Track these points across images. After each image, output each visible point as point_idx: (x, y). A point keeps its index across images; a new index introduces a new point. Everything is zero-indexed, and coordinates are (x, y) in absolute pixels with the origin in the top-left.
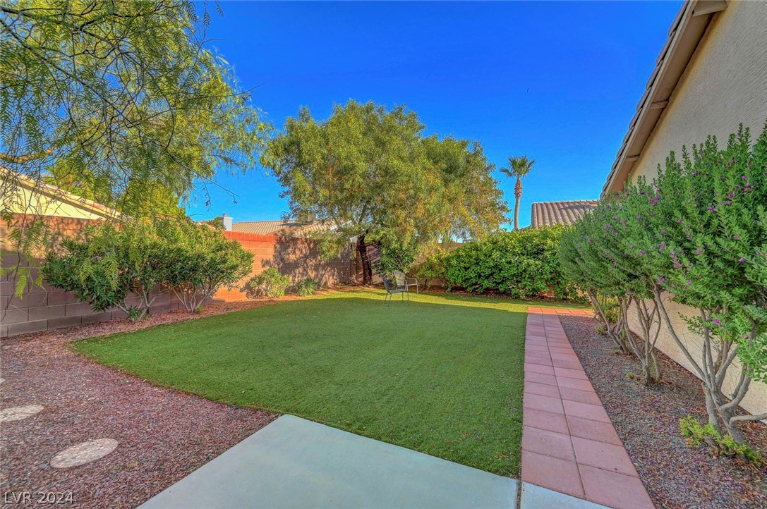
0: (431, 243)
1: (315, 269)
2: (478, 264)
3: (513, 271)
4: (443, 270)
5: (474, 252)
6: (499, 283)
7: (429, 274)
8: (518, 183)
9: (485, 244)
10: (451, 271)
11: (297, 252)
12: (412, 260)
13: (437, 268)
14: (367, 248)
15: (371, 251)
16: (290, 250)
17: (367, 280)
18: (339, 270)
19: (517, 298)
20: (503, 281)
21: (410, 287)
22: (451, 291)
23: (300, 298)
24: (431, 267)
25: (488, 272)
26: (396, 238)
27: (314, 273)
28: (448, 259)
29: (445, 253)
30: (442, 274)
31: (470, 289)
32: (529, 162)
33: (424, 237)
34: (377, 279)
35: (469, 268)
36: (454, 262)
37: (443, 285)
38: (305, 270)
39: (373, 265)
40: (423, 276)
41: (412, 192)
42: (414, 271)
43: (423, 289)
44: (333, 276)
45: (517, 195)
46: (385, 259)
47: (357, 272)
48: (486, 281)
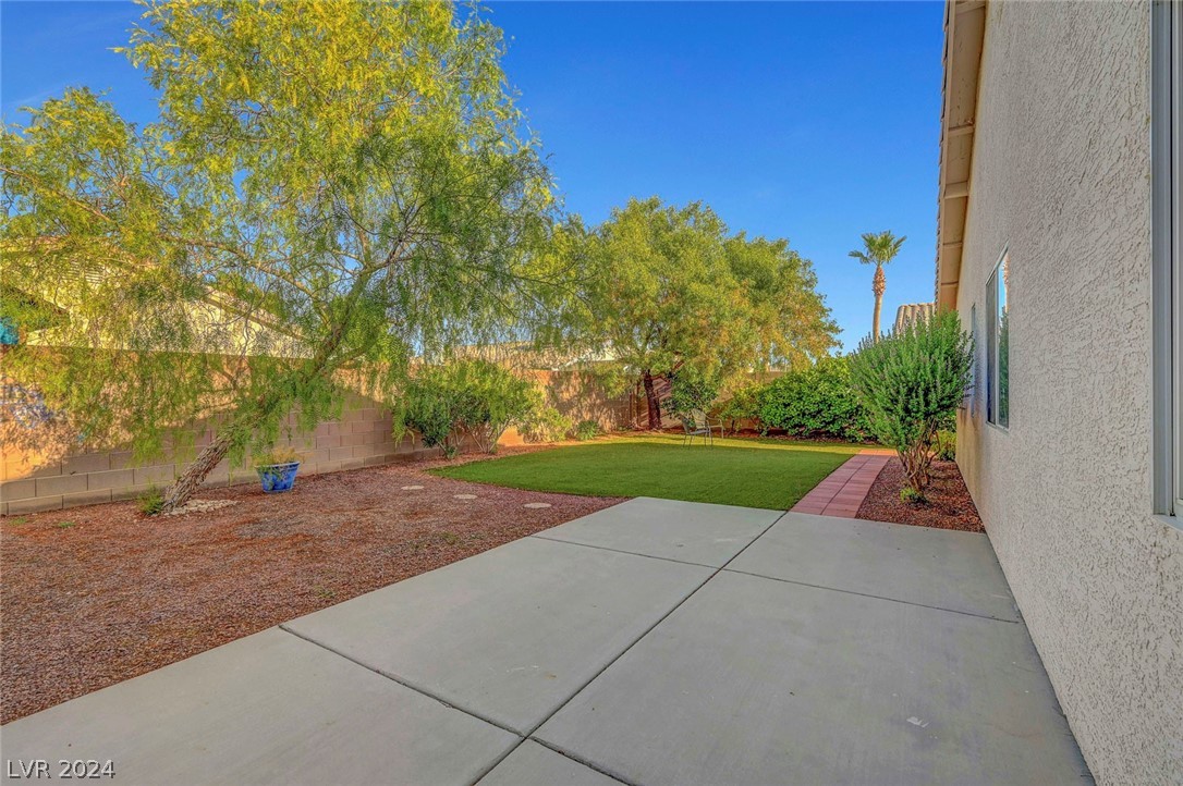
0: (739, 376)
1: (589, 410)
2: (800, 399)
3: (846, 407)
4: (756, 408)
5: (795, 384)
6: (829, 423)
7: (738, 413)
8: (878, 273)
9: (810, 374)
10: (767, 408)
11: (571, 389)
12: (714, 396)
13: (748, 405)
14: (654, 382)
15: (659, 385)
16: (563, 387)
17: (654, 424)
18: (617, 411)
19: (853, 441)
20: (834, 420)
21: (713, 431)
22: (767, 435)
23: (582, 443)
24: (740, 405)
25: (813, 409)
26: (696, 371)
27: (589, 415)
28: (761, 394)
29: (758, 386)
30: (755, 412)
31: (792, 432)
32: (896, 240)
33: (728, 368)
34: (666, 422)
35: (789, 405)
36: (769, 397)
37: (756, 428)
38: (579, 411)
39: (662, 403)
40: (729, 417)
41: (714, 319)
42: (717, 410)
43: (730, 432)
44: (610, 418)
45: (878, 293)
46: (678, 395)
47: (639, 414)
48: (811, 421)
